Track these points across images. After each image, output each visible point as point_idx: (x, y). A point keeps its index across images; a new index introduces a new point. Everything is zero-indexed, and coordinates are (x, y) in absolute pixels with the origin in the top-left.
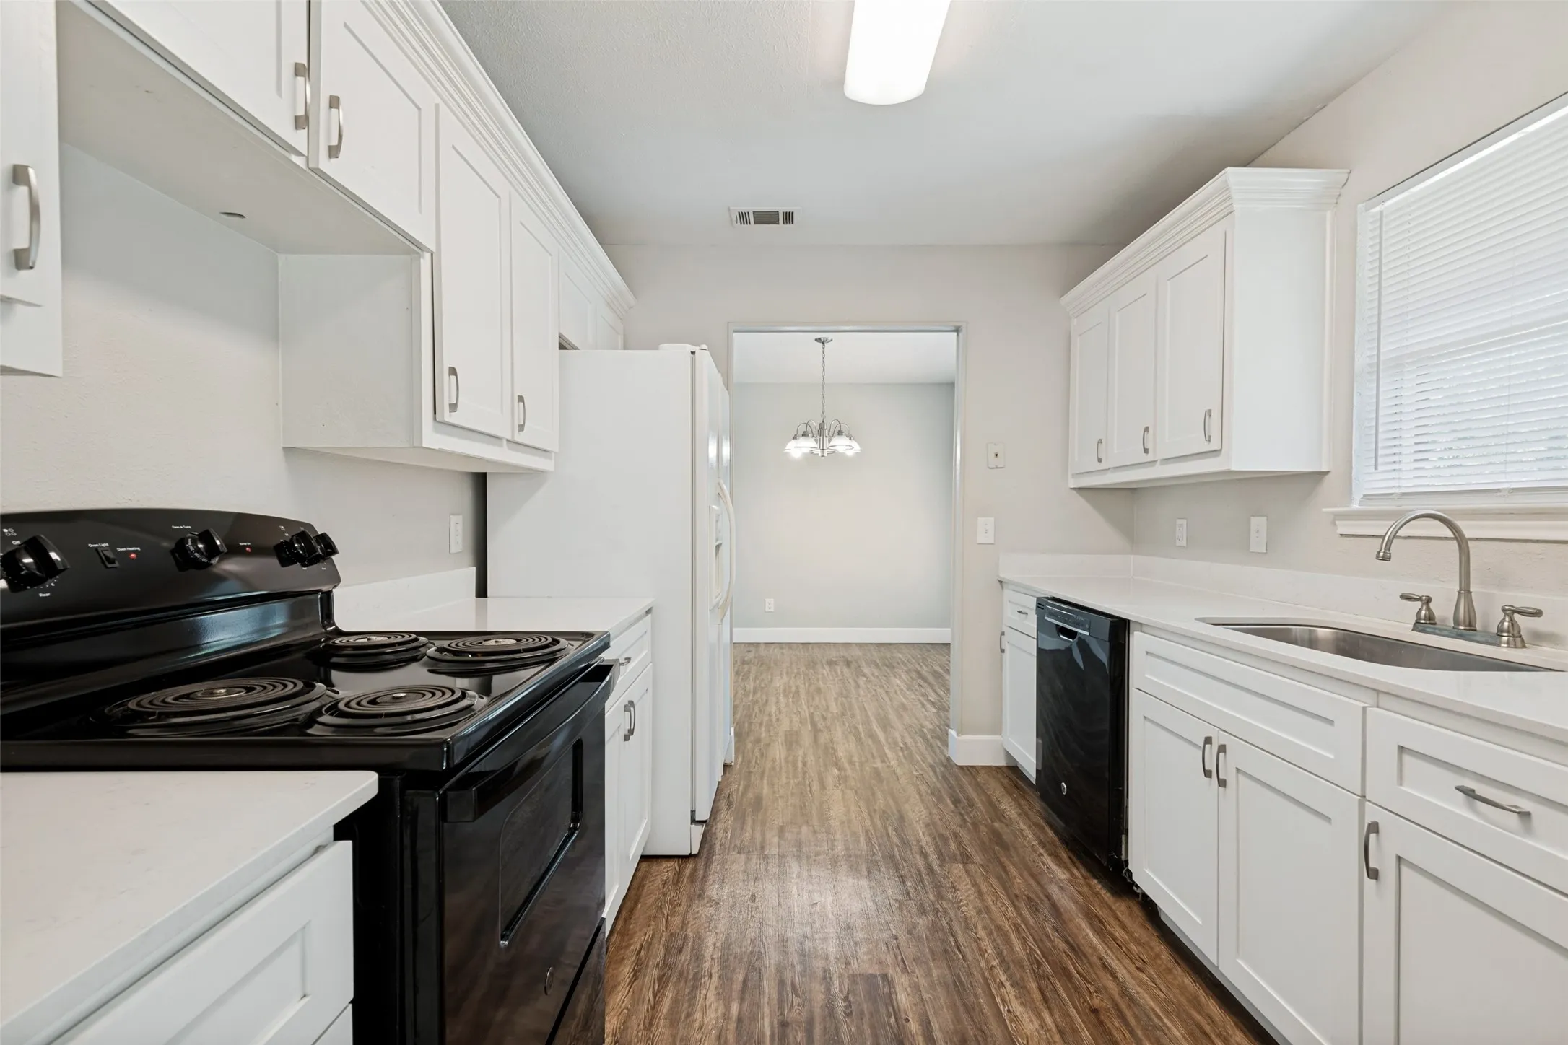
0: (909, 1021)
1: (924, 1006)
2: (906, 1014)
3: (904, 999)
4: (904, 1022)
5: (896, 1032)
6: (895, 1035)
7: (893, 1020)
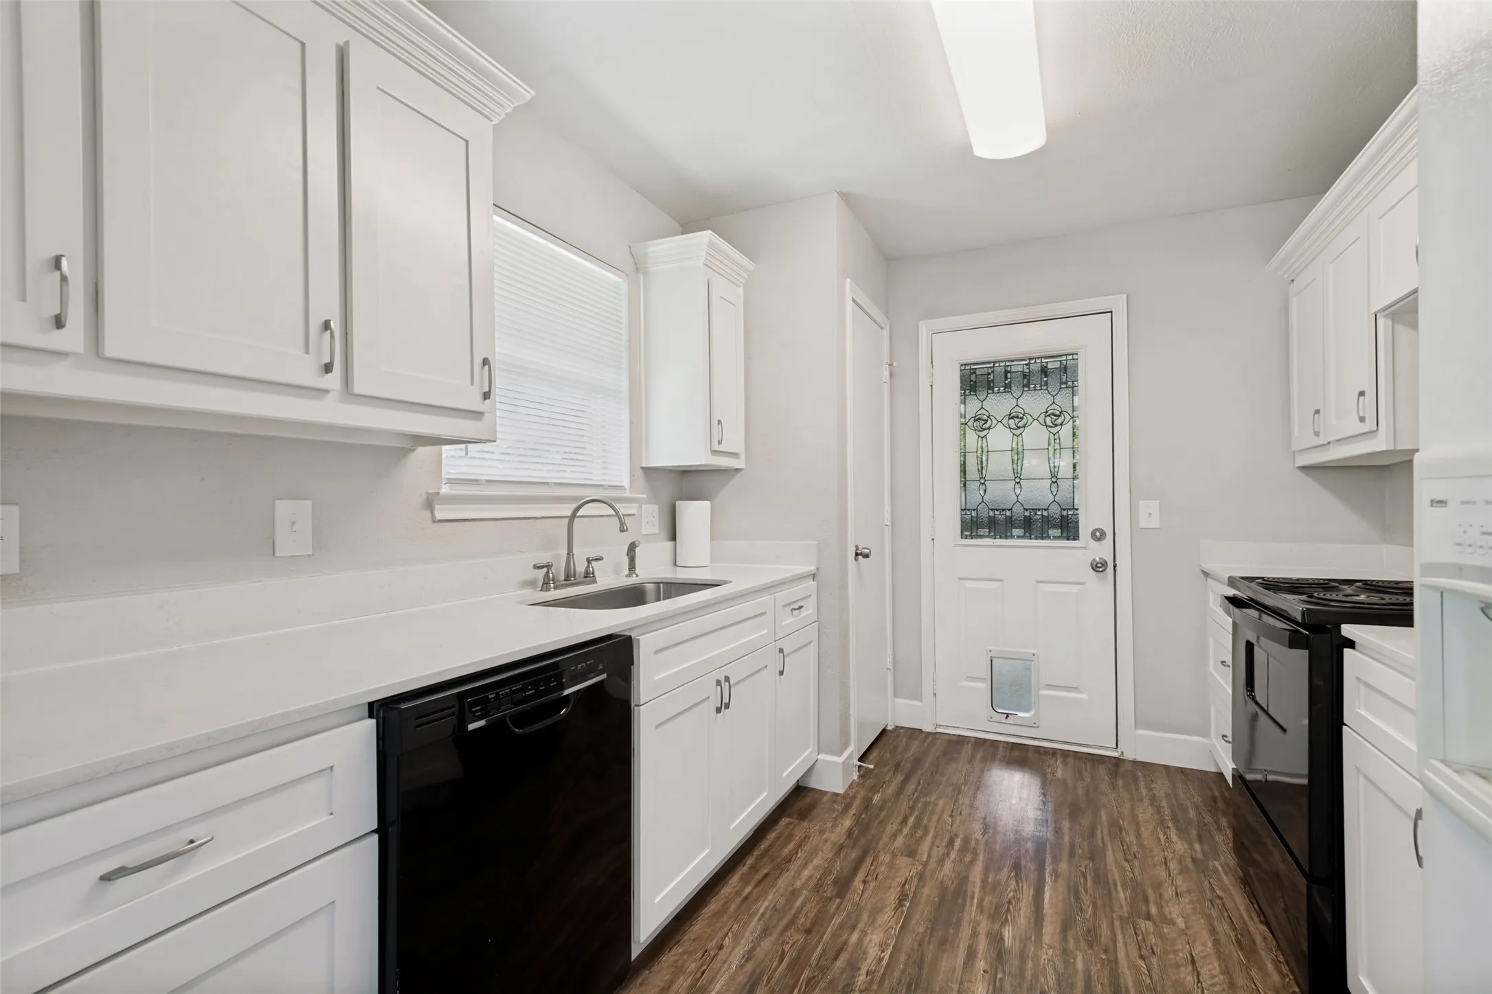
0: (984, 971)
1: (962, 978)
2: (983, 976)
3: (980, 989)
4: (989, 971)
5: (1000, 967)
6: (1003, 965)
7: (1000, 975)
